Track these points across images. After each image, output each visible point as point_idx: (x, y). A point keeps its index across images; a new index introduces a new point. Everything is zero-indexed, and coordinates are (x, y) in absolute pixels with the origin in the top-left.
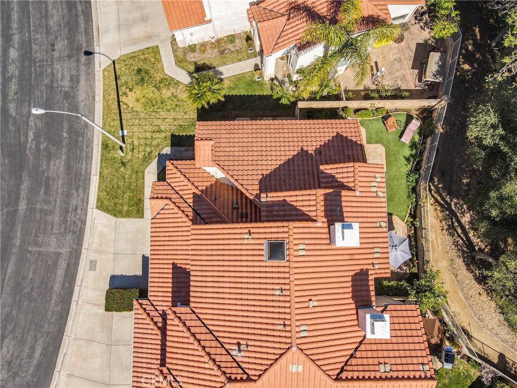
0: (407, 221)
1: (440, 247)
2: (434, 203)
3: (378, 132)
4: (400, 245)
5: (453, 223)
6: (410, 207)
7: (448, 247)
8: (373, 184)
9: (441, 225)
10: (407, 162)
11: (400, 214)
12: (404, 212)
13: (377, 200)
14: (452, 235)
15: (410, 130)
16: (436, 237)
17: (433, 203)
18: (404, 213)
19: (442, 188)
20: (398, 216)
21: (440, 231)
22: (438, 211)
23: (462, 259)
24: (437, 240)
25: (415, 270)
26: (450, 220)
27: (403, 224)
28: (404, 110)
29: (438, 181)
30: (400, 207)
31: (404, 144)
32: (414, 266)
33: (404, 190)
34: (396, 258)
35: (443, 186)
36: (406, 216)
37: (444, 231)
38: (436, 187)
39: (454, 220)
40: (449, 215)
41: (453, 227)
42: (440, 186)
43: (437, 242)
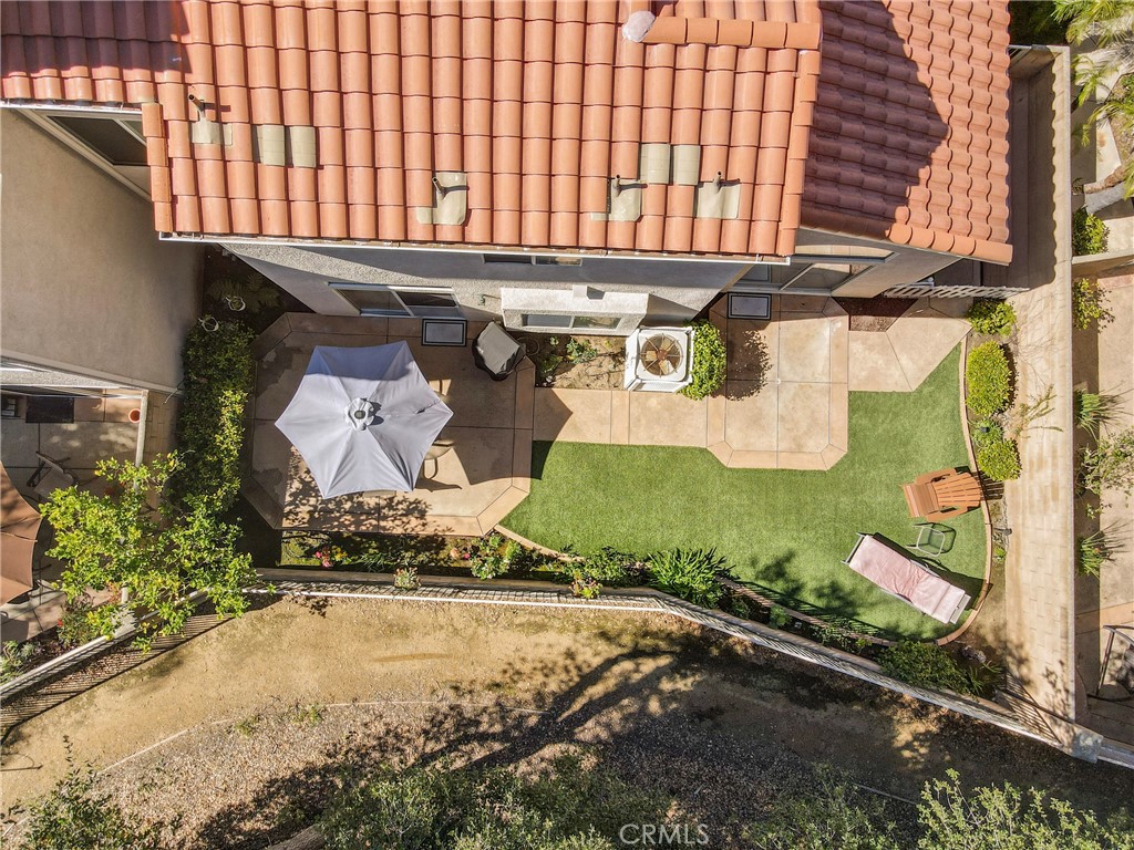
0: (503, 540)
1: (379, 669)
2: (579, 668)
3: (905, 444)
4: (381, 438)
5: (483, 738)
6: (565, 558)
7: (377, 705)
8: (685, 156)
9: (478, 687)
10: (768, 568)
11: (536, 508)
12: (542, 530)
13: (593, 188)
14: (434, 727)
15: (911, 582)
16: (424, 656)
17: (580, 659)
18: (537, 527)
19: (643, 711)
20: (528, 500)
21: (449, 675)
22: (539, 678)
23: (320, 761)
24: (413, 657)
25: (291, 553)
26: (497, 728)
27: (490, 520)
28: (998, 569)
29: (674, 695)
30: (567, 514)
31: (845, 551)
32: (309, 554)
33: (642, 538)
34: (323, 422)
35: (650, 716)
36: (525, 534)
37: (451, 694)
38: (652, 681)
39: (497, 746)
40: (518, 726)
41: (467, 739)
42: (654, 706)
43: (404, 657)
